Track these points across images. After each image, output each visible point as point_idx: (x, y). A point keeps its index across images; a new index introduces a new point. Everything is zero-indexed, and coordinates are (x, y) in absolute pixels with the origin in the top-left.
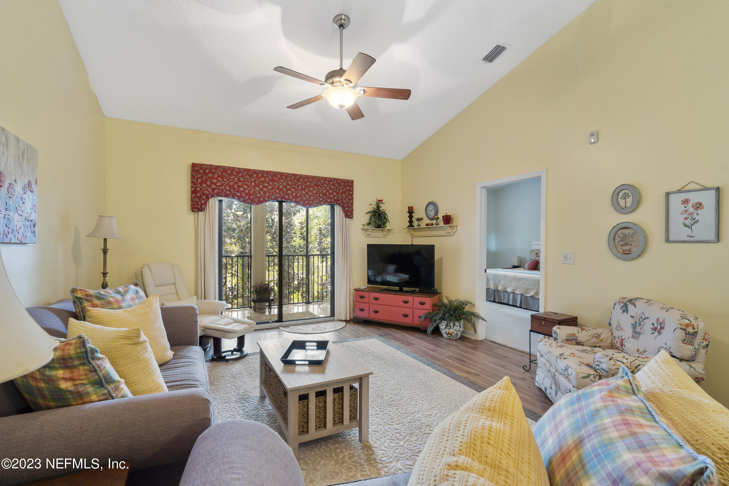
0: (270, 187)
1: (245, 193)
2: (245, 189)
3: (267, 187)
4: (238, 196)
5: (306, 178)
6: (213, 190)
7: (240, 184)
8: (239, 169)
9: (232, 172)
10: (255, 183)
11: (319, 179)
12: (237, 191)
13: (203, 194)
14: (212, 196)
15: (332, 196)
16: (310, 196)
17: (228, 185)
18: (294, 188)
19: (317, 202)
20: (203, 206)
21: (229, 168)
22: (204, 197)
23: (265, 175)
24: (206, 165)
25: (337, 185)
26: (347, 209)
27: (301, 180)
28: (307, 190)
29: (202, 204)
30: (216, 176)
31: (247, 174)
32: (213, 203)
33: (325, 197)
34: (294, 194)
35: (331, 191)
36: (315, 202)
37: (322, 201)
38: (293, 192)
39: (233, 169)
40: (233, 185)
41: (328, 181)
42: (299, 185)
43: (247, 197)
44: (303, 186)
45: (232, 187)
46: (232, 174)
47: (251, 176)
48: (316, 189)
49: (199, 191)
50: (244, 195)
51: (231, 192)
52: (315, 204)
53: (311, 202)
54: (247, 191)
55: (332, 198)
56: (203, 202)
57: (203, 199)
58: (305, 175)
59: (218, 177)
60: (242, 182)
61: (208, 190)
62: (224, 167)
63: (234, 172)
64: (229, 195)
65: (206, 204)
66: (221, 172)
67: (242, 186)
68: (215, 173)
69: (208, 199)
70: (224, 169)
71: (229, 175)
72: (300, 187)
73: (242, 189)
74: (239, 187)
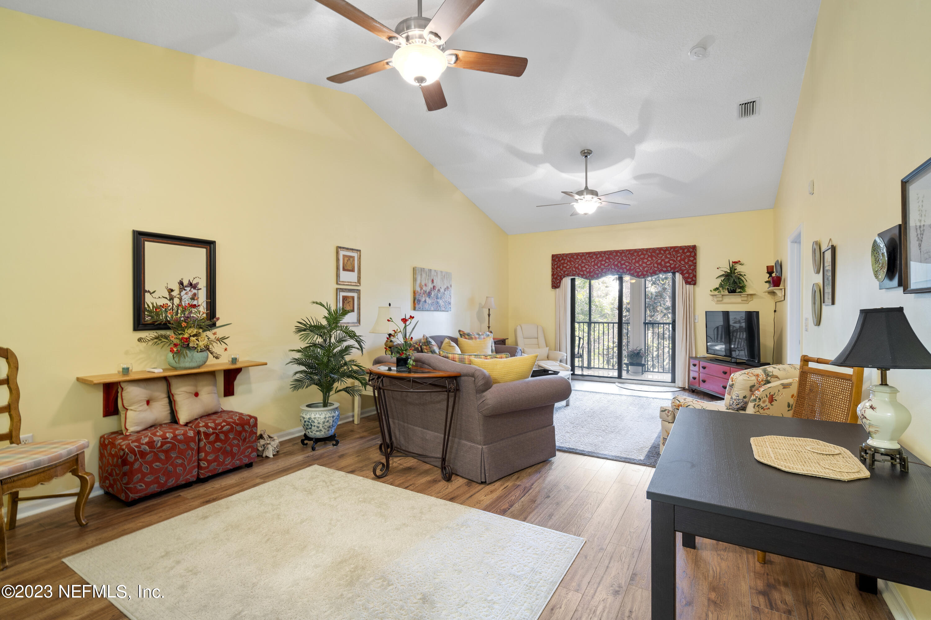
0: (606, 265)
1: (587, 272)
2: (587, 269)
3: (604, 265)
4: (581, 275)
5: (640, 251)
6: (564, 272)
7: (583, 265)
8: (583, 253)
9: (577, 256)
10: (594, 263)
11: (654, 250)
12: (581, 271)
13: (558, 276)
14: (564, 277)
15: (668, 264)
16: (644, 268)
17: (574, 267)
18: (628, 262)
19: (651, 272)
20: (559, 284)
21: (576, 254)
22: (559, 278)
23: (603, 255)
24: (560, 254)
25: (674, 253)
26: (687, 275)
27: (635, 254)
28: (640, 263)
29: (557, 283)
30: (566, 261)
31: (589, 256)
32: (566, 282)
33: (659, 267)
34: (628, 268)
35: (667, 260)
36: (650, 273)
37: (657, 271)
38: (627, 266)
39: (578, 254)
40: (578, 267)
41: (663, 250)
42: (633, 259)
43: (588, 275)
44: (637, 259)
45: (578, 268)
46: (577, 258)
47: (591, 257)
48: (650, 260)
49: (556, 274)
50: (585, 273)
51: (577, 272)
52: (649, 274)
53: (645, 273)
54: (588, 270)
55: (669, 266)
56: (558, 281)
57: (558, 280)
58: (640, 249)
59: (568, 262)
60: (585, 263)
61: (561, 273)
62: (572, 253)
63: (579, 257)
64: (575, 274)
65: (560, 282)
66: (570, 258)
67: (584, 267)
68: (565, 259)
69: (561, 279)
70: (572, 255)
71: (575, 259)
72: (634, 261)
73: (584, 269)
74: (582, 267)
